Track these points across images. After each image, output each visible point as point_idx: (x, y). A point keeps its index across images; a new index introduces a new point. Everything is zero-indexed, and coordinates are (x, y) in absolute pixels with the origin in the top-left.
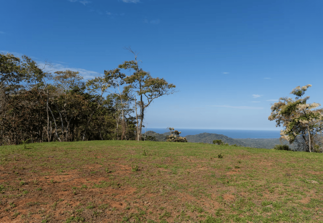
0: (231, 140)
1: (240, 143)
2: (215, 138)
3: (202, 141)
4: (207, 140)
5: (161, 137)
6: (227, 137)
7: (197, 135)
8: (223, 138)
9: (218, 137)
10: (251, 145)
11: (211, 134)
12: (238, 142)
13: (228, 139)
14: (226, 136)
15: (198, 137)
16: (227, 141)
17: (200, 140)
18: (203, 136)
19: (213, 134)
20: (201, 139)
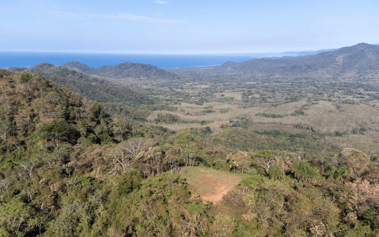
0: (162, 73)
1: (172, 75)
2: (141, 70)
3: (124, 73)
4: (131, 72)
5: (65, 73)
6: (157, 68)
7: (116, 66)
8: (152, 69)
9: (146, 69)
10: (185, 77)
11: (136, 64)
12: (171, 74)
13: (159, 70)
14: (155, 67)
15: (118, 69)
16: (157, 73)
17: (120, 72)
18: (125, 67)
19: (138, 64)
20: (123, 71)
